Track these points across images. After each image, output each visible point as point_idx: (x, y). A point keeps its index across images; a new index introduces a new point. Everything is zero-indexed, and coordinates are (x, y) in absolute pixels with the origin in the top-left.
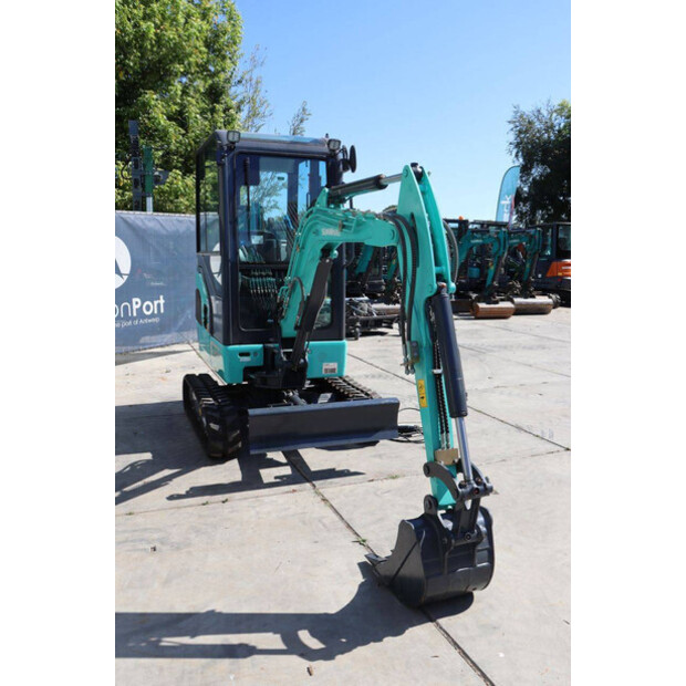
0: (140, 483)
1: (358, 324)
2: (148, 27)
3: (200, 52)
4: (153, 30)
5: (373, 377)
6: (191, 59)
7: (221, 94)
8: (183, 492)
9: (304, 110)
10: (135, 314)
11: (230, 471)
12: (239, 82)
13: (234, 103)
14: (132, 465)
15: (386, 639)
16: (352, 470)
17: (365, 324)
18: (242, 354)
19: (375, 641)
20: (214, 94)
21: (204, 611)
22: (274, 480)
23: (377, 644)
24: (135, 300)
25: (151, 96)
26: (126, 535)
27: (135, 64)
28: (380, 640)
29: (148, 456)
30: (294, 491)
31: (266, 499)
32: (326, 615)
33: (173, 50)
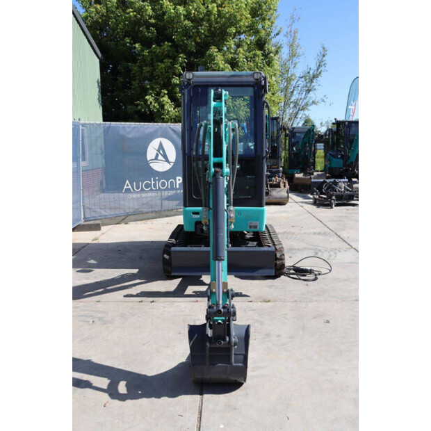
0: (118, 286)
1: (334, 198)
2: (213, 7)
3: (246, 18)
4: (216, 9)
5: (319, 234)
6: (242, 24)
7: (265, 44)
8: (135, 294)
9: (324, 48)
10: (178, 187)
11: (172, 285)
12: (277, 34)
13: (273, 49)
14: (123, 275)
15: (162, 398)
16: (243, 293)
17: (339, 198)
18: (194, 213)
19: (156, 397)
20: (260, 44)
21: (86, 359)
22: (191, 293)
23: (156, 399)
24: (178, 178)
25: (213, 50)
26: (86, 312)
27: (205, 31)
28: (159, 397)
29: (135, 271)
30: (197, 301)
31: (176, 304)
32: (145, 376)
33: (229, 19)
